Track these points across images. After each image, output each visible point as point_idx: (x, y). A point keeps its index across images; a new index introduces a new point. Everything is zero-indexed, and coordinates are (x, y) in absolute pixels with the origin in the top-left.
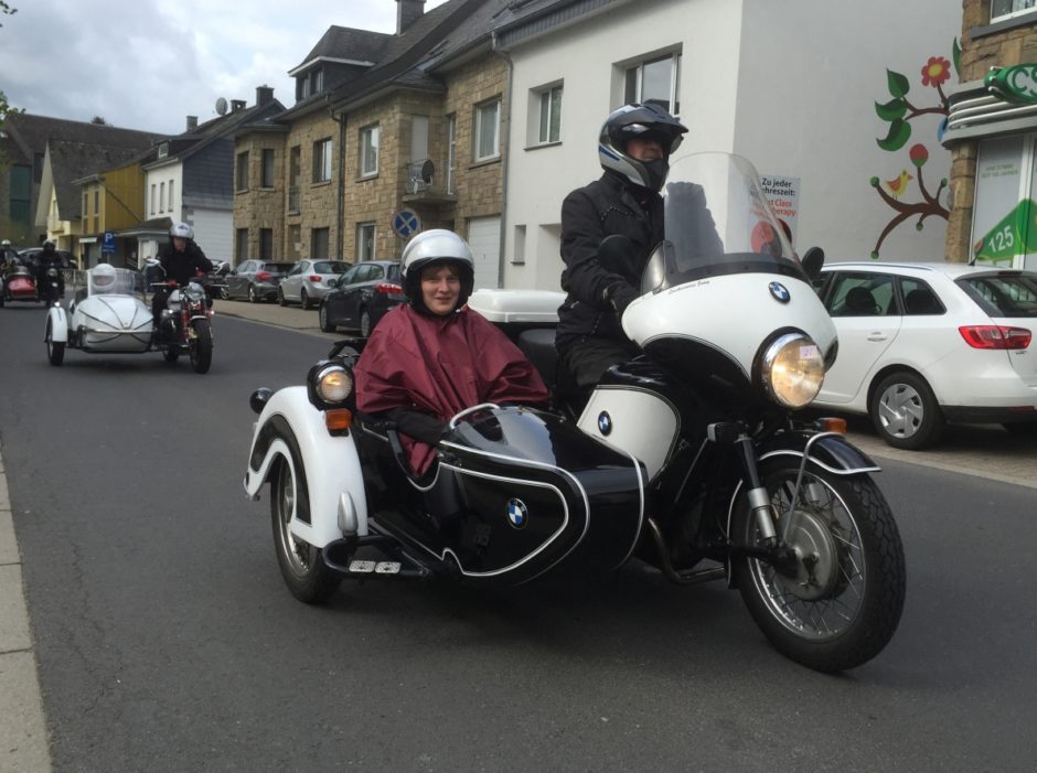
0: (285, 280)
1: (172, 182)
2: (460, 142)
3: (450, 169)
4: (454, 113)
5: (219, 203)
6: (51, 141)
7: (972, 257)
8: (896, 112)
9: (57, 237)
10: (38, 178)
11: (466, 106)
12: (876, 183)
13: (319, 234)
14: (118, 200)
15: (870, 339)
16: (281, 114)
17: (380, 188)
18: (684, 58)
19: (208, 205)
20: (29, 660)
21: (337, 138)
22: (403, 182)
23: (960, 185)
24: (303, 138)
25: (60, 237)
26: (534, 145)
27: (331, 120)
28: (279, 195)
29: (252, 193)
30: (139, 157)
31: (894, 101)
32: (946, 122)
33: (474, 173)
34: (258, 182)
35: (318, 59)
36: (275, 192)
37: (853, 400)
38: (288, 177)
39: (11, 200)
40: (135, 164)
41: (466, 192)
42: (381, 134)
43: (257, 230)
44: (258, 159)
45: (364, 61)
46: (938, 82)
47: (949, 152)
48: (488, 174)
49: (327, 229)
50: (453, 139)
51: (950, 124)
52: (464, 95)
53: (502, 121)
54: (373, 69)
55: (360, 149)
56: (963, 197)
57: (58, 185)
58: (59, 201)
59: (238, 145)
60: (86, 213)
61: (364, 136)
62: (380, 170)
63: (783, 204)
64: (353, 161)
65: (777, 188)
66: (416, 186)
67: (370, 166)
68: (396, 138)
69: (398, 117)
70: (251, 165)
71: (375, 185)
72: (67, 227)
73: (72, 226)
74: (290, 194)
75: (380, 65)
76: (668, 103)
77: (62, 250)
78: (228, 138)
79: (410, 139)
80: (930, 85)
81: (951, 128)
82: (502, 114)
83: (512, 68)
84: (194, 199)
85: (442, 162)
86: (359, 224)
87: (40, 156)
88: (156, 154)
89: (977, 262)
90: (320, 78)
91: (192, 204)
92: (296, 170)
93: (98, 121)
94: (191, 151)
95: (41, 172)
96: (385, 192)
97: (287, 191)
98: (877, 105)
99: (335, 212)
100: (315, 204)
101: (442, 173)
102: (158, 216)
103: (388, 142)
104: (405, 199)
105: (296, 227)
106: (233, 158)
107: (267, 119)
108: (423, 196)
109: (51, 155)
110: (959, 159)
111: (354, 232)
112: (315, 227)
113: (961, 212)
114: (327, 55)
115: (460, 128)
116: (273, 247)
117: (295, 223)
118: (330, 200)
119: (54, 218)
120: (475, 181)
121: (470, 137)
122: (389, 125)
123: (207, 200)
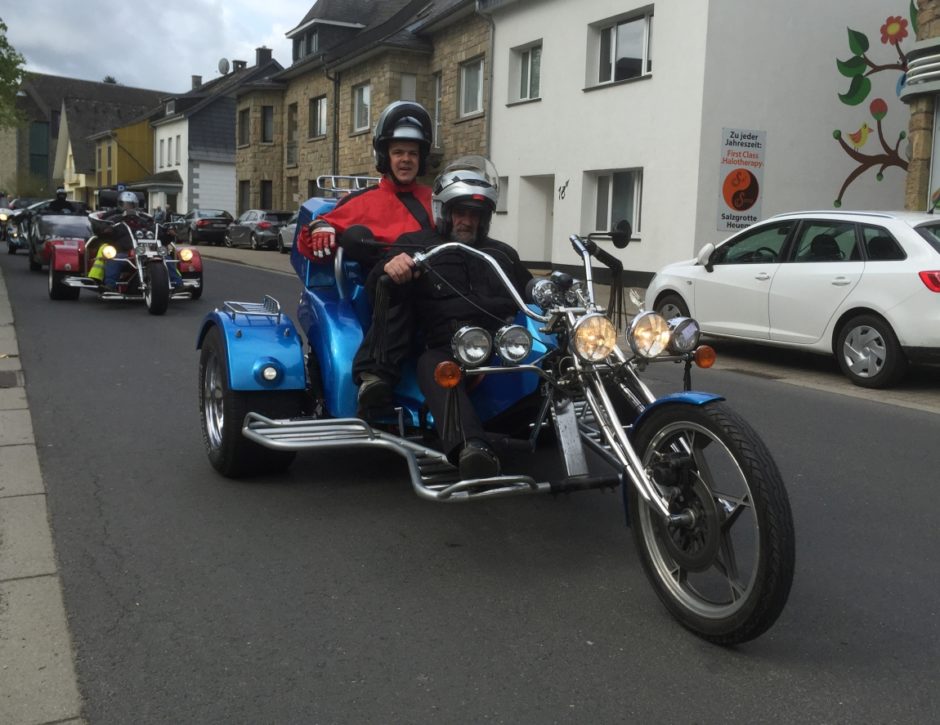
0: (284, 228)
1: (178, 137)
2: (445, 99)
3: (437, 124)
4: (440, 72)
5: (223, 157)
6: (66, 99)
7: (930, 205)
8: (857, 69)
9: (73, 189)
10: (55, 134)
11: (451, 65)
12: (838, 136)
14: (130, 155)
15: (835, 284)
16: (279, 73)
18: (655, 19)
19: (211, 159)
20: (54, 583)
21: (331, 95)
23: (918, 137)
24: (299, 95)
25: (77, 189)
26: (515, 102)
27: (325, 79)
28: (278, 149)
29: (252, 148)
30: (148, 114)
31: (854, 58)
32: (904, 78)
33: (459, 128)
34: (259, 137)
35: (312, 22)
36: (274, 146)
37: (818, 341)
38: (286, 132)
39: (32, 155)
40: (144, 121)
41: (452, 146)
42: (372, 92)
43: (258, 182)
44: (259, 115)
45: (355, 23)
46: (896, 39)
47: (908, 106)
48: (471, 129)
50: (440, 96)
51: (908, 79)
52: (450, 54)
53: (485, 79)
54: (365, 31)
55: (352, 105)
56: (921, 148)
57: (74, 142)
59: (240, 102)
60: (100, 167)
61: (356, 93)
63: (751, 156)
64: (347, 117)
65: (744, 141)
67: (362, 122)
68: (386, 95)
69: (388, 75)
70: (252, 121)
72: (82, 180)
73: (87, 178)
74: (288, 148)
75: (370, 27)
76: (640, 61)
77: (78, 201)
78: (230, 96)
80: (888, 43)
81: (909, 83)
82: (485, 72)
83: (494, 29)
84: (200, 154)
87: (56, 113)
88: (164, 112)
89: (935, 211)
90: (315, 38)
91: (199, 158)
92: (293, 126)
93: (110, 80)
94: (196, 108)
95: (58, 128)
97: (285, 145)
98: (839, 62)
99: (330, 164)
100: (311, 157)
102: (166, 169)
103: (379, 99)
105: (291, 179)
106: (235, 114)
107: (267, 78)
109: (67, 113)
110: (917, 113)
112: (312, 179)
113: (920, 163)
114: (321, 18)
115: (446, 85)
116: (273, 198)
117: (293, 175)
118: (325, 154)
119: (71, 172)
120: (460, 136)
121: (455, 94)
122: (380, 83)
123: (211, 154)
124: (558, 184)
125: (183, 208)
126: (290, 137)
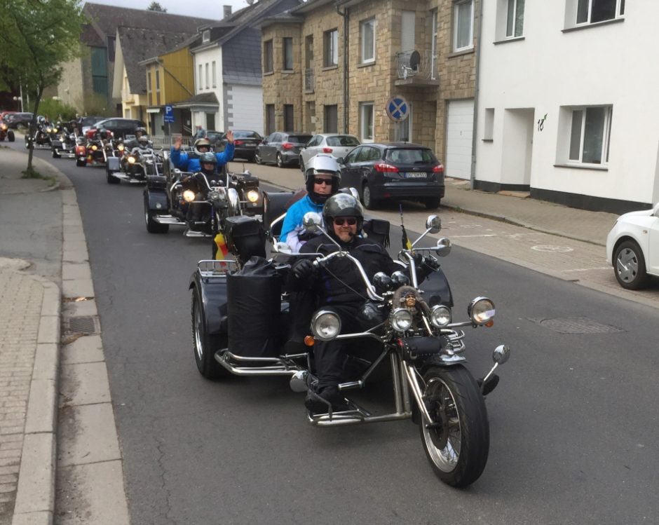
0: (303, 150)
1: (214, 63)
2: (441, 34)
3: (433, 57)
4: (436, 8)
5: (251, 79)
6: (120, 27)
9: (129, 107)
10: (112, 58)
11: (445, 4)
13: (330, 110)
14: (174, 78)
16: (299, 6)
17: (377, 73)
19: (242, 82)
21: (342, 29)
22: (395, 69)
24: (315, 28)
25: (133, 107)
26: (502, 40)
27: (337, 13)
28: (298, 76)
29: (276, 75)
30: (188, 41)
33: (453, 62)
34: (281, 66)
36: (294, 74)
38: (304, 61)
39: (93, 76)
40: (185, 48)
41: (446, 78)
42: (377, 27)
43: (281, 106)
44: (280, 46)
48: (463, 64)
49: (335, 106)
50: (435, 32)
53: (476, 18)
55: (360, 39)
57: (128, 65)
58: (129, 78)
59: (264, 34)
60: (150, 89)
61: (364, 27)
62: (376, 58)
64: (355, 50)
66: (406, 74)
67: (369, 56)
68: (389, 31)
69: (390, 12)
70: (275, 51)
71: (373, 71)
72: (136, 99)
73: (140, 98)
74: (306, 75)
77: (134, 119)
78: (256, 27)
79: (400, 31)
82: (475, 11)
84: (232, 77)
85: (426, 52)
86: (360, 103)
87: (112, 39)
88: (201, 39)
91: (232, 81)
92: (310, 55)
93: (156, 7)
94: (227, 36)
95: (114, 53)
96: (381, 77)
97: (304, 73)
99: (342, 92)
100: (326, 84)
101: (427, 61)
102: (205, 91)
103: (383, 34)
104: (397, 83)
105: (309, 103)
106: (260, 46)
107: (286, 12)
108: (411, 82)
109: (121, 40)
111: (356, 109)
112: (326, 104)
115: (441, 22)
116: (295, 120)
117: (310, 100)
118: (338, 82)
119: (126, 92)
120: (453, 69)
121: (449, 30)
122: (383, 19)
123: (242, 78)
124: (538, 116)
125: (220, 127)
126: (308, 66)
